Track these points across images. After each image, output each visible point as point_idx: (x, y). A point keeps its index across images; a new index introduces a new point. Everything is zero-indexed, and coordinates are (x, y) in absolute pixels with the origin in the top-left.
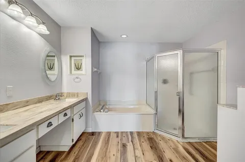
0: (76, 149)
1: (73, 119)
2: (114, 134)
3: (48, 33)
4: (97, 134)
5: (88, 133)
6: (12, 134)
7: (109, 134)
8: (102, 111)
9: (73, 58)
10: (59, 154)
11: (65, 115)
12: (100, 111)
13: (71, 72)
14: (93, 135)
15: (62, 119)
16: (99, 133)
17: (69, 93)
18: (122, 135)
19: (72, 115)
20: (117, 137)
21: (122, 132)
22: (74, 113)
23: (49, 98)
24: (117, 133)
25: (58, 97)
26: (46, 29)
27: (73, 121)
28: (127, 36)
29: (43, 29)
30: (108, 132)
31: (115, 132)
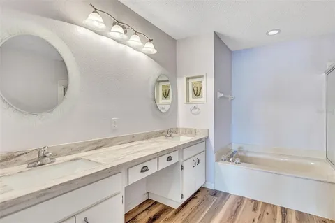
0: (187, 210)
1: (182, 166)
2: (249, 202)
3: (155, 51)
4: (221, 195)
5: (208, 190)
6: (89, 175)
7: (241, 200)
8: (231, 160)
9: (190, 81)
10: (166, 209)
11: (170, 159)
12: (228, 161)
13: (188, 100)
14: (215, 194)
15: (164, 163)
16: (226, 195)
17: (185, 129)
18: (263, 210)
19: (181, 160)
20: (255, 209)
21: (265, 204)
22: (184, 159)
23: (159, 134)
24: (256, 203)
25: (169, 133)
26: (153, 47)
27: (182, 169)
28: (280, 31)
29: (150, 47)
30: (240, 197)
31: (253, 201)
